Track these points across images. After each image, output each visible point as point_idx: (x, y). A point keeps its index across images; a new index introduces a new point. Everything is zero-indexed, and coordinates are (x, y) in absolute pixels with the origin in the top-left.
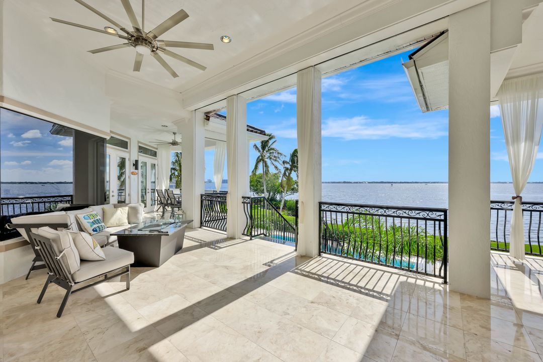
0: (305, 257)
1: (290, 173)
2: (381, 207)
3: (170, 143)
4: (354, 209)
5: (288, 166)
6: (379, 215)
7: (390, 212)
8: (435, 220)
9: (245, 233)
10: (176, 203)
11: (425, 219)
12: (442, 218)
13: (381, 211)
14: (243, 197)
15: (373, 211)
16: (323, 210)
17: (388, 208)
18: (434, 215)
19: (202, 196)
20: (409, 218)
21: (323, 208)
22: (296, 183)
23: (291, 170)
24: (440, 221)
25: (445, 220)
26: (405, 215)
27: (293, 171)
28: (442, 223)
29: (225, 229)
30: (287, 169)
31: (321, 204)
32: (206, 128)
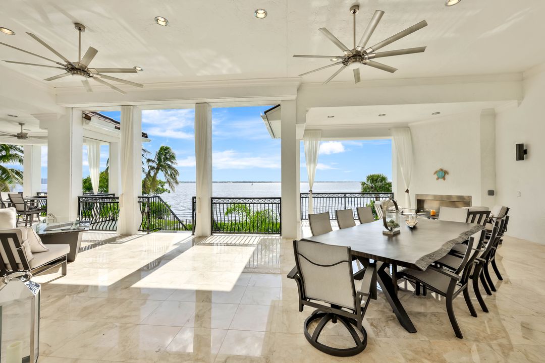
0: (202, 237)
1: (157, 173)
2: (251, 199)
3: (15, 136)
4: (235, 201)
5: (155, 165)
6: (249, 203)
7: (255, 201)
8: (276, 203)
9: (141, 229)
10: (27, 210)
11: (272, 203)
12: (279, 202)
13: (250, 201)
14: (139, 197)
15: (246, 201)
16: (214, 203)
17: (254, 199)
18: (276, 201)
19: (79, 198)
20: (265, 203)
21: (214, 201)
22: (160, 183)
23: (158, 169)
24: (278, 203)
25: (280, 203)
26: (263, 202)
27: (160, 171)
28: (279, 205)
29: (115, 229)
30: (153, 168)
31: (212, 198)
32: (84, 127)
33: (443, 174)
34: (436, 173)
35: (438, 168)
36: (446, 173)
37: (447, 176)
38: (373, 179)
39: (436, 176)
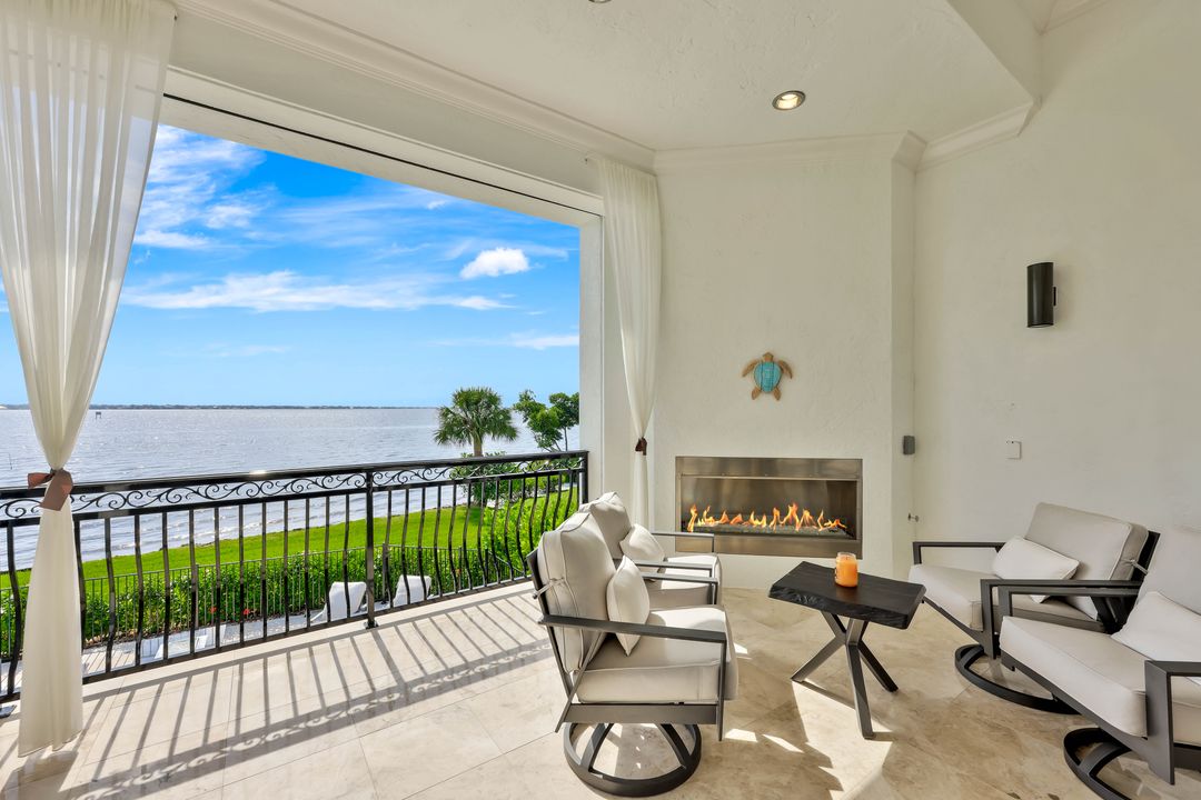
33: (771, 375)
34: (751, 368)
35: (757, 353)
36: (785, 369)
37: (787, 386)
38: (467, 399)
39: (749, 384)
